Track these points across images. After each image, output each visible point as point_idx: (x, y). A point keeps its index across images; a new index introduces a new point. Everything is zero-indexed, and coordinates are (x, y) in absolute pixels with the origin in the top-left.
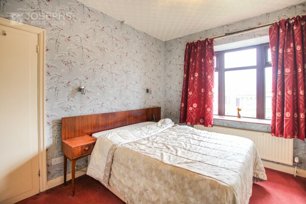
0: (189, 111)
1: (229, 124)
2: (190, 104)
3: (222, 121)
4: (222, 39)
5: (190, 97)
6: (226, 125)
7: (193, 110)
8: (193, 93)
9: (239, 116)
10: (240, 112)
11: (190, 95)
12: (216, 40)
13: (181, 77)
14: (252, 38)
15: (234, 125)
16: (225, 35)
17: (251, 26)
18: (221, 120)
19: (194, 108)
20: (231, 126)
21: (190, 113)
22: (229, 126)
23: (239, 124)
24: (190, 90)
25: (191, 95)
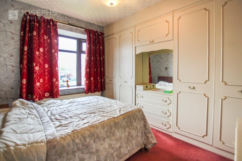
0: (36, 87)
1: (69, 92)
2: (37, 80)
3: (64, 91)
4: (63, 25)
5: (37, 72)
6: (66, 93)
7: (40, 85)
8: (40, 68)
9: (68, 86)
10: (68, 83)
11: (36, 70)
12: (58, 24)
13: (15, 48)
14: (82, 34)
15: (73, 92)
16: (68, 23)
17: (82, 26)
18: (62, 90)
19: (41, 83)
20: (70, 93)
21: (37, 89)
22: (69, 94)
23: (75, 90)
24: (36, 65)
25: (38, 70)
